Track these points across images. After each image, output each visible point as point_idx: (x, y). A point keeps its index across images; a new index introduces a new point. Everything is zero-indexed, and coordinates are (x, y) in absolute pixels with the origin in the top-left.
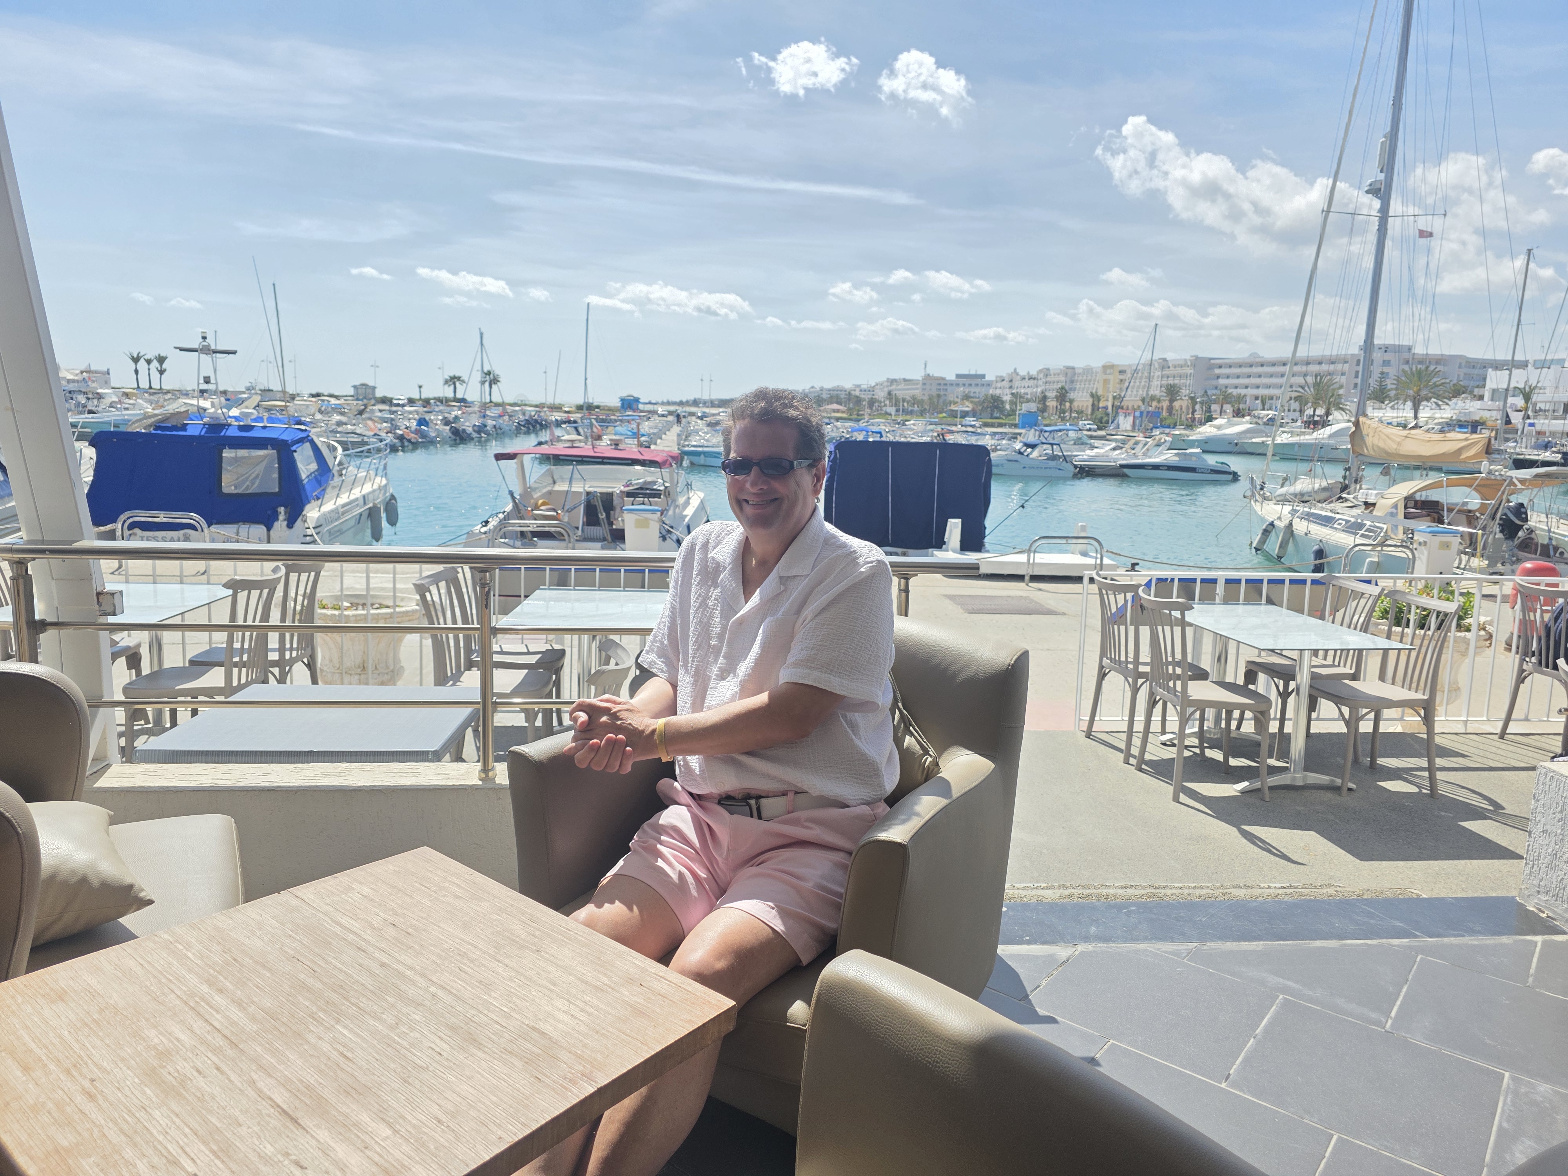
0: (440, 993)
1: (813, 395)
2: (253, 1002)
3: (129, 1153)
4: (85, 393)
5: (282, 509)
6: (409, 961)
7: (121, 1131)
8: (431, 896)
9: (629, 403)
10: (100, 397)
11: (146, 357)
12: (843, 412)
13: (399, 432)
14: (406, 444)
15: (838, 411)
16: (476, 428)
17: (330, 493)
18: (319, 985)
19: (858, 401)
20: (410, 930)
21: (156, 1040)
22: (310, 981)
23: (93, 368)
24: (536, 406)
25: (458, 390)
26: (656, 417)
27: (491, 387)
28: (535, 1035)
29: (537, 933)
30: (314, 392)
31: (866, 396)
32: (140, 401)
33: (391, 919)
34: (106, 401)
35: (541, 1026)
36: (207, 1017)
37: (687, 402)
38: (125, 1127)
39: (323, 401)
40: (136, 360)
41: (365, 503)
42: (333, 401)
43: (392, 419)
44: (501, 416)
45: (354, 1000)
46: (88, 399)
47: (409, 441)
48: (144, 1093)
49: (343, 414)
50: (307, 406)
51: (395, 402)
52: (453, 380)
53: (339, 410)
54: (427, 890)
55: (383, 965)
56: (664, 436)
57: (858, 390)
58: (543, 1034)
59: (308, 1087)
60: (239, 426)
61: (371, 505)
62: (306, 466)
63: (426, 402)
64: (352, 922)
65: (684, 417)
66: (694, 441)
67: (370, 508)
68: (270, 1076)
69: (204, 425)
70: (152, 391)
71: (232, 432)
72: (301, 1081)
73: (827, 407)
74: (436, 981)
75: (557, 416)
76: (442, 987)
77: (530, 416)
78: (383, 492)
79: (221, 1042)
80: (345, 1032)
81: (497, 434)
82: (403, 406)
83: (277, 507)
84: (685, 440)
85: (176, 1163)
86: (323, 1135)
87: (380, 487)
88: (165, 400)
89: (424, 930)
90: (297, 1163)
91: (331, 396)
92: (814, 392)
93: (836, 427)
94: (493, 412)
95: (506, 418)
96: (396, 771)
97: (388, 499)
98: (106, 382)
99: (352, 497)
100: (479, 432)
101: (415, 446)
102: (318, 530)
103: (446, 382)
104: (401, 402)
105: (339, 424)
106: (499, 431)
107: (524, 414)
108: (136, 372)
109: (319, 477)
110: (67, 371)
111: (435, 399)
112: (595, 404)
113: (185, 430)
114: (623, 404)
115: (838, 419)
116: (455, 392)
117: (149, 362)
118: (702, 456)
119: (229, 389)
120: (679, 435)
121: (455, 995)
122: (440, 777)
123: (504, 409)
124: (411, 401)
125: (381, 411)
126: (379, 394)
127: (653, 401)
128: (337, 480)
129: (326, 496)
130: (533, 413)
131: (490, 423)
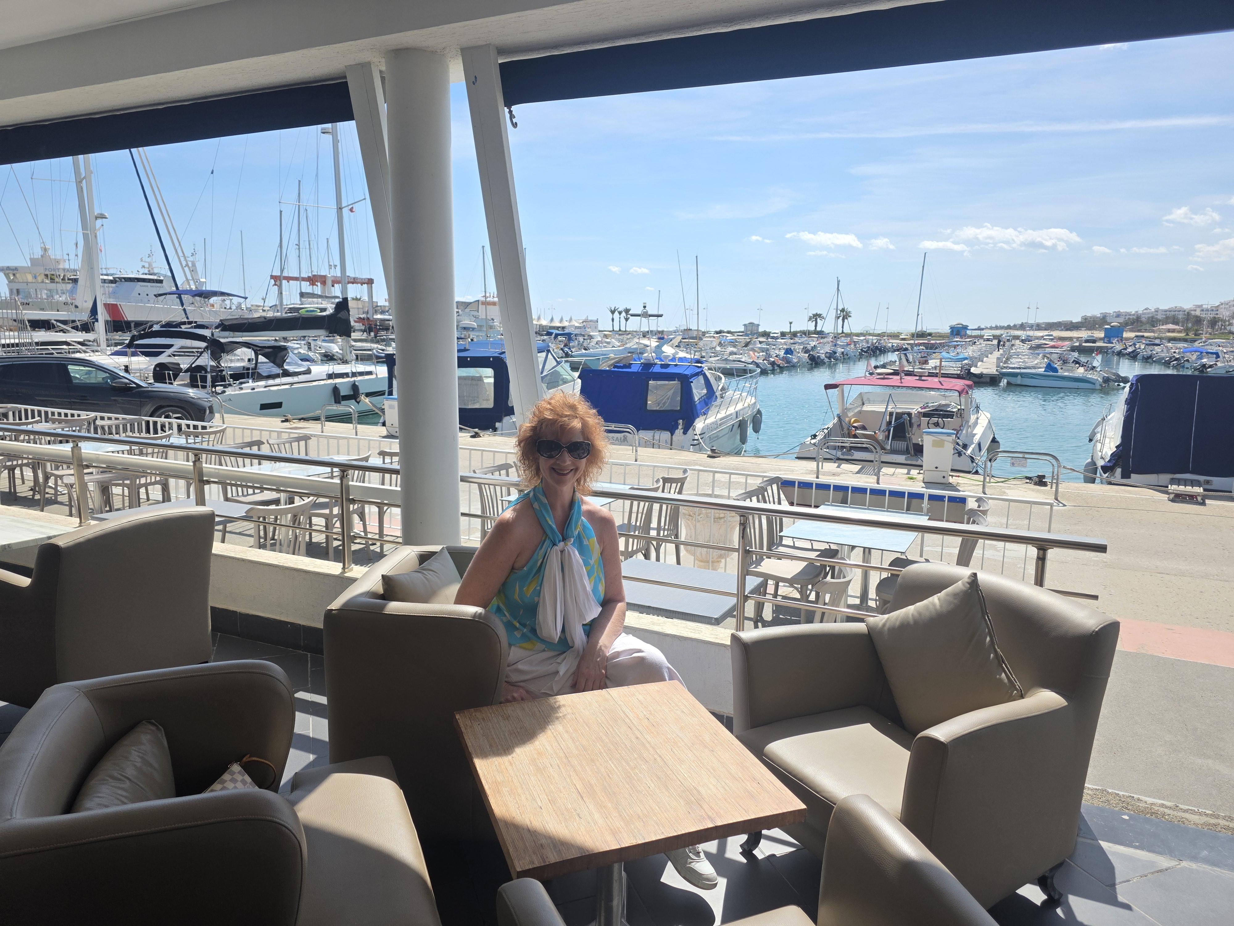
0: (659, 759)
1: (1147, 316)
2: (578, 740)
3: (520, 791)
4: (584, 336)
5: (681, 421)
6: (649, 739)
7: (519, 781)
8: (670, 708)
9: (958, 331)
10: (591, 337)
11: (619, 310)
12: (1179, 332)
13: (772, 359)
14: (776, 368)
15: (1173, 331)
16: (827, 355)
17: (713, 411)
18: (607, 740)
19: (1198, 321)
20: (655, 724)
21: (538, 747)
22: (604, 737)
23: (590, 318)
24: (879, 335)
25: (818, 325)
26: (981, 341)
27: (843, 321)
28: (695, 792)
29: (715, 741)
30: (718, 330)
31: (1209, 316)
32: (613, 340)
33: (648, 716)
34: (595, 341)
35: (700, 789)
36: (559, 742)
37: (1015, 326)
38: (520, 780)
39: (723, 336)
40: (613, 312)
41: (737, 417)
42: (730, 337)
43: (768, 350)
44: (848, 344)
45: (620, 752)
46: (584, 339)
47: (779, 366)
48: (530, 768)
49: (735, 346)
50: (712, 341)
51: (772, 335)
52: (816, 317)
53: (733, 343)
54: (669, 705)
55: (637, 738)
56: (985, 359)
57: (1198, 310)
58: (699, 792)
59: (590, 784)
60: (661, 364)
61: (741, 418)
62: (698, 392)
63: (794, 335)
64: (630, 713)
65: (1008, 340)
66: (1015, 362)
67: (740, 420)
68: (577, 775)
69: (641, 364)
70: (620, 333)
71: (657, 369)
72: (589, 782)
73: (1161, 327)
74: (658, 752)
75: (895, 342)
76: (660, 756)
77: (872, 344)
78: (751, 409)
79: (562, 755)
80: (612, 765)
81: (844, 359)
82: (776, 338)
83: (678, 420)
84: (1005, 362)
85: (535, 800)
86: (591, 807)
87: (749, 405)
88: (628, 339)
89: (661, 725)
90: (578, 815)
91: (729, 332)
92: (1148, 314)
93: (1167, 347)
94: (842, 341)
95: (852, 346)
96: (690, 628)
97: (755, 413)
98: (596, 328)
99: (728, 413)
100: (829, 358)
101: (782, 369)
102: (702, 436)
103: (810, 319)
104: (775, 335)
105: (732, 353)
106: (846, 357)
107: (867, 342)
108: (613, 320)
109: (707, 400)
110: (575, 321)
111: (801, 332)
112: (928, 331)
113: (630, 368)
114: (952, 332)
115: (1170, 340)
116: (816, 326)
117: (620, 313)
118: (1019, 377)
119: (665, 330)
120: (998, 359)
121: (665, 762)
122: (713, 636)
123: (852, 339)
124: (783, 334)
125: (760, 342)
126: (761, 330)
127: (983, 327)
128: (719, 400)
129: (710, 412)
130: (875, 341)
131: (840, 350)
